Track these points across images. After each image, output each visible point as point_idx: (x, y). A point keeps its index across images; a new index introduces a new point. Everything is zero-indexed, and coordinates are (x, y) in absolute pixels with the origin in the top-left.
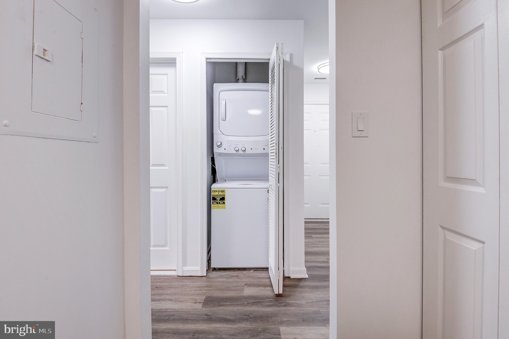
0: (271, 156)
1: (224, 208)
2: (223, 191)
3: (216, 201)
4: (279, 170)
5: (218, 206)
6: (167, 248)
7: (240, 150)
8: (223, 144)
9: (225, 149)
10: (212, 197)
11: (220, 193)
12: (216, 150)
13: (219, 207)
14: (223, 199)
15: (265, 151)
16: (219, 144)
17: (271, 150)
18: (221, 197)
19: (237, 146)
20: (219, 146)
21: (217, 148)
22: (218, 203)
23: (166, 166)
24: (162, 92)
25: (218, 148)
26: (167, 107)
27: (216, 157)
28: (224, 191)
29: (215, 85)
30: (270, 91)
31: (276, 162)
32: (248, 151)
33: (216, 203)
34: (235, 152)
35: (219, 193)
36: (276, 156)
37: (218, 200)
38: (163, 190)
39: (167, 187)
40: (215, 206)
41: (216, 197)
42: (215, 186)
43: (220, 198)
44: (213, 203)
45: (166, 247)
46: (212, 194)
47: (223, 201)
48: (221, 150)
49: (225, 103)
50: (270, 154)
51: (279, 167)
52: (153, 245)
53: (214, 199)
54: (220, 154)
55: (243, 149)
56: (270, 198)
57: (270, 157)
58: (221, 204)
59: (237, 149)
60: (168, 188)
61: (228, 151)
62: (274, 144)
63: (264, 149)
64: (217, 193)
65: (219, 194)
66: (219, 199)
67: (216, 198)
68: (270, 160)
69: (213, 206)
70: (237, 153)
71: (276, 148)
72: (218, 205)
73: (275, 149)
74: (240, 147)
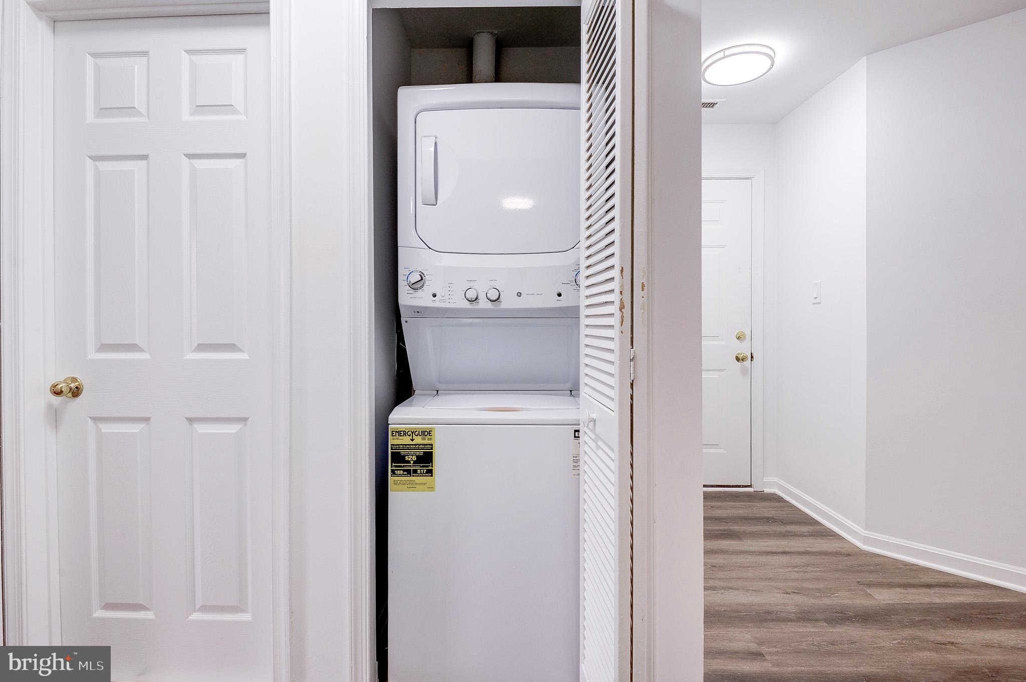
0: (587, 316)
1: (432, 488)
2: (426, 433)
3: (404, 466)
4: (632, 369)
5: (411, 482)
6: (245, 617)
7: (482, 297)
8: (427, 278)
9: (434, 296)
10: (390, 451)
11: (418, 440)
12: (406, 298)
13: (412, 487)
14: (426, 459)
15: (564, 302)
16: (415, 277)
17: (587, 297)
18: (420, 452)
19: (471, 284)
20: (415, 286)
21: (409, 292)
22: (409, 472)
23: (240, 350)
24: (228, 108)
25: (412, 291)
26: (242, 156)
27: (407, 319)
28: (429, 433)
29: (404, 93)
30: (584, 106)
31: (620, 338)
32: (509, 302)
33: (404, 471)
34: (467, 305)
35: (412, 440)
36: (622, 317)
37: (409, 462)
38: (232, 429)
39: (244, 420)
40: (401, 483)
41: (403, 452)
42: (401, 416)
43: (417, 457)
44: (393, 471)
45: (243, 611)
46: (392, 441)
47: (428, 466)
48: (422, 299)
49: (432, 149)
50: (584, 312)
51: (631, 360)
52: (202, 606)
53: (398, 458)
54: (419, 312)
55: (493, 295)
56: (585, 458)
57: (584, 321)
58: (422, 475)
59: (471, 294)
60: (249, 422)
61: (444, 301)
62: (615, 273)
63: (560, 295)
64: (406, 440)
65: (413, 443)
66: (414, 458)
67: (404, 456)
68: (584, 331)
69: (395, 483)
70: (474, 306)
71: (622, 286)
72: (412, 478)
73: (617, 292)
74: (482, 288)
